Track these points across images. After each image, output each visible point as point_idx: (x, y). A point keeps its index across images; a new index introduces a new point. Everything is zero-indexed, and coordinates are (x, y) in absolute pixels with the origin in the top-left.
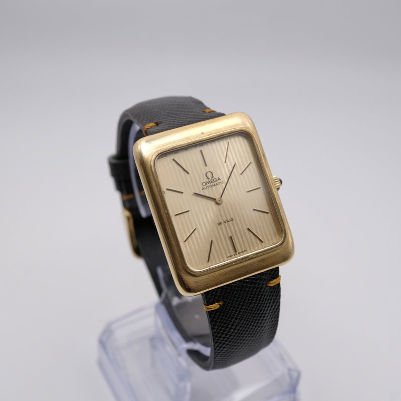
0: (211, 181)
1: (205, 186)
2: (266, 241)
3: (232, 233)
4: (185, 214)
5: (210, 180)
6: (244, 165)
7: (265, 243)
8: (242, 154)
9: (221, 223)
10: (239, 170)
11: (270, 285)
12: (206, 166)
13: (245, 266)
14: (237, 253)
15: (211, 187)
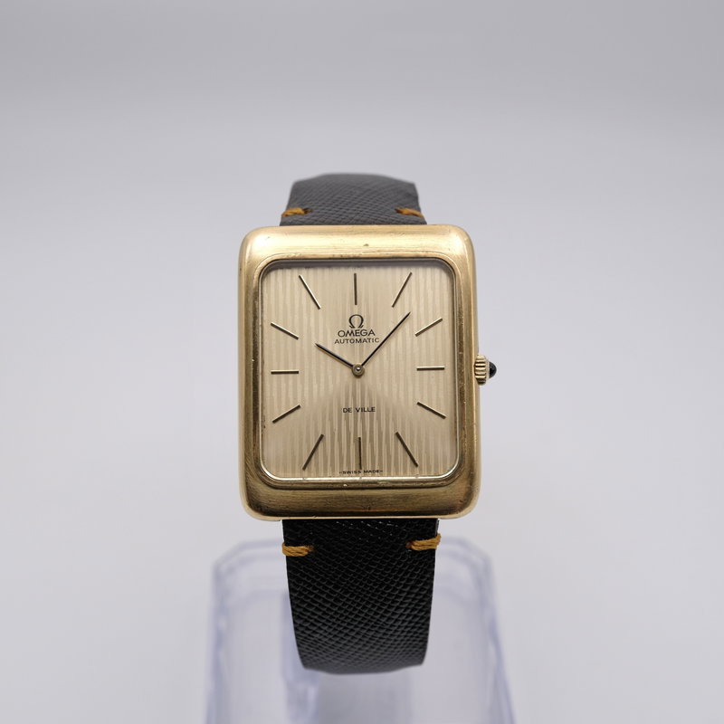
0: (356, 331)
1: (342, 339)
2: (424, 467)
3: (364, 433)
4: (291, 375)
5: (354, 330)
6: (427, 321)
7: (421, 470)
8: (430, 301)
9: (349, 410)
10: (415, 327)
11: (413, 547)
12: (356, 304)
13: (368, 498)
14: (362, 471)
15: (352, 342)
